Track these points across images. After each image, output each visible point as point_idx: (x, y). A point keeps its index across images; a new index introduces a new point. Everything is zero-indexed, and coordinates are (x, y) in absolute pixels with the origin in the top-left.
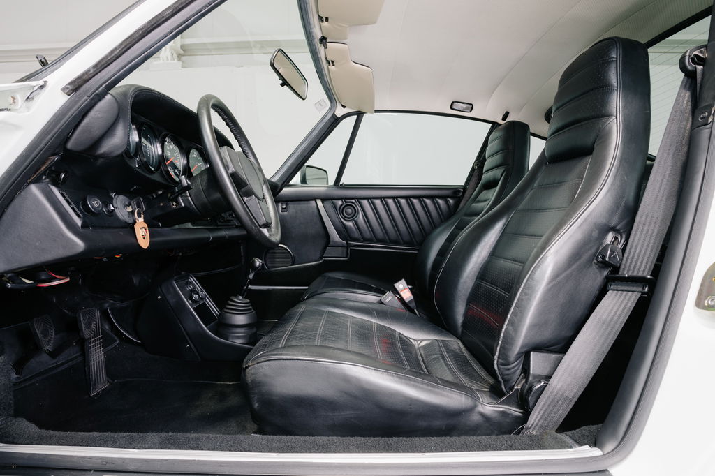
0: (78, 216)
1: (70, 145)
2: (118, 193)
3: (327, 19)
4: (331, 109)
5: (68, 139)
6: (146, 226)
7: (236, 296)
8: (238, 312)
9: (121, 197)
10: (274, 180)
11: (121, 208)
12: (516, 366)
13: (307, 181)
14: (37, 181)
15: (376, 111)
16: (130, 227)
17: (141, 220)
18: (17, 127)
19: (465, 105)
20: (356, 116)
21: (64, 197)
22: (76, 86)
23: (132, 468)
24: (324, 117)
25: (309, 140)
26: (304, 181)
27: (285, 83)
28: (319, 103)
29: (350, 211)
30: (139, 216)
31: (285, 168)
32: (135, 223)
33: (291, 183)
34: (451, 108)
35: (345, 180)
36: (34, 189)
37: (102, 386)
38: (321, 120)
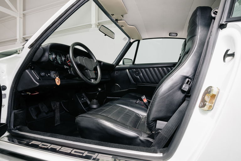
0: (38, 77)
1: (33, 60)
2: (52, 71)
3: (114, 15)
4: (129, 40)
5: (32, 59)
6: (59, 79)
7: (94, 99)
8: (94, 104)
9: (53, 72)
10: (114, 64)
11: (53, 74)
12: (153, 124)
13: (125, 64)
14: (27, 69)
15: (143, 39)
16: (54, 80)
17: (57, 78)
18: (20, 57)
19: (174, 34)
20: (137, 41)
21: (34, 72)
22: (31, 46)
23: (39, 140)
24: (127, 43)
25: (123, 50)
26: (123, 63)
27: (106, 35)
28: (124, 39)
29: (137, 72)
30: (57, 76)
31: (117, 60)
32: (56, 78)
33: (119, 64)
34: (169, 35)
35: (136, 63)
36: (27, 71)
37: (58, 123)
38: (127, 44)
